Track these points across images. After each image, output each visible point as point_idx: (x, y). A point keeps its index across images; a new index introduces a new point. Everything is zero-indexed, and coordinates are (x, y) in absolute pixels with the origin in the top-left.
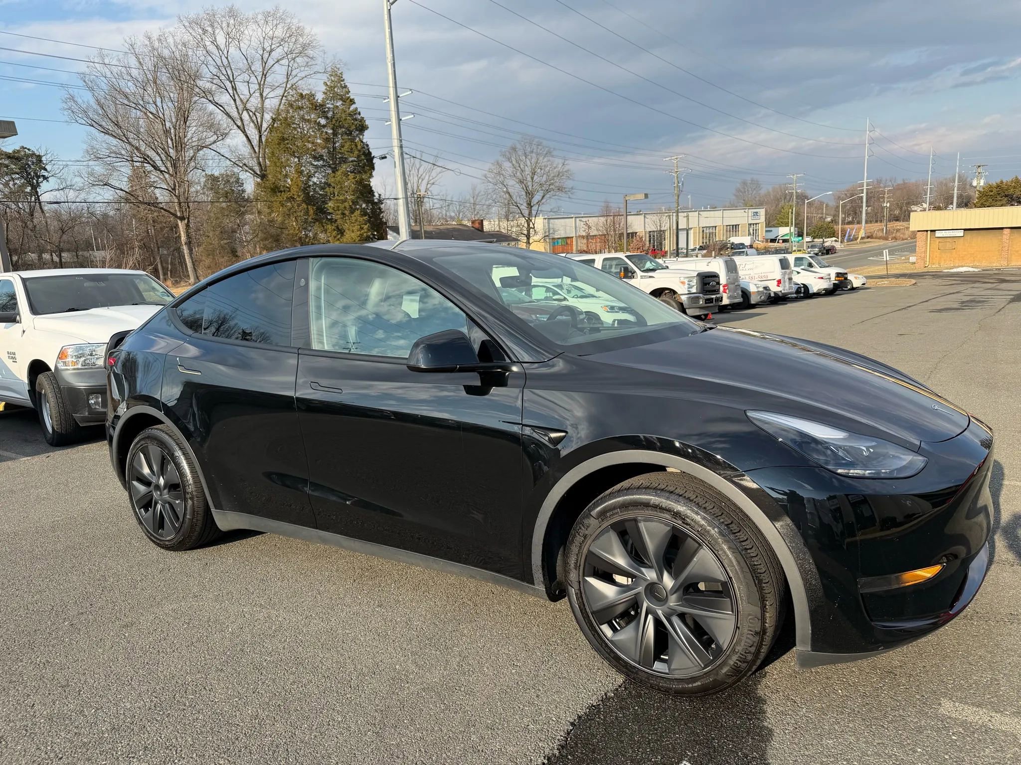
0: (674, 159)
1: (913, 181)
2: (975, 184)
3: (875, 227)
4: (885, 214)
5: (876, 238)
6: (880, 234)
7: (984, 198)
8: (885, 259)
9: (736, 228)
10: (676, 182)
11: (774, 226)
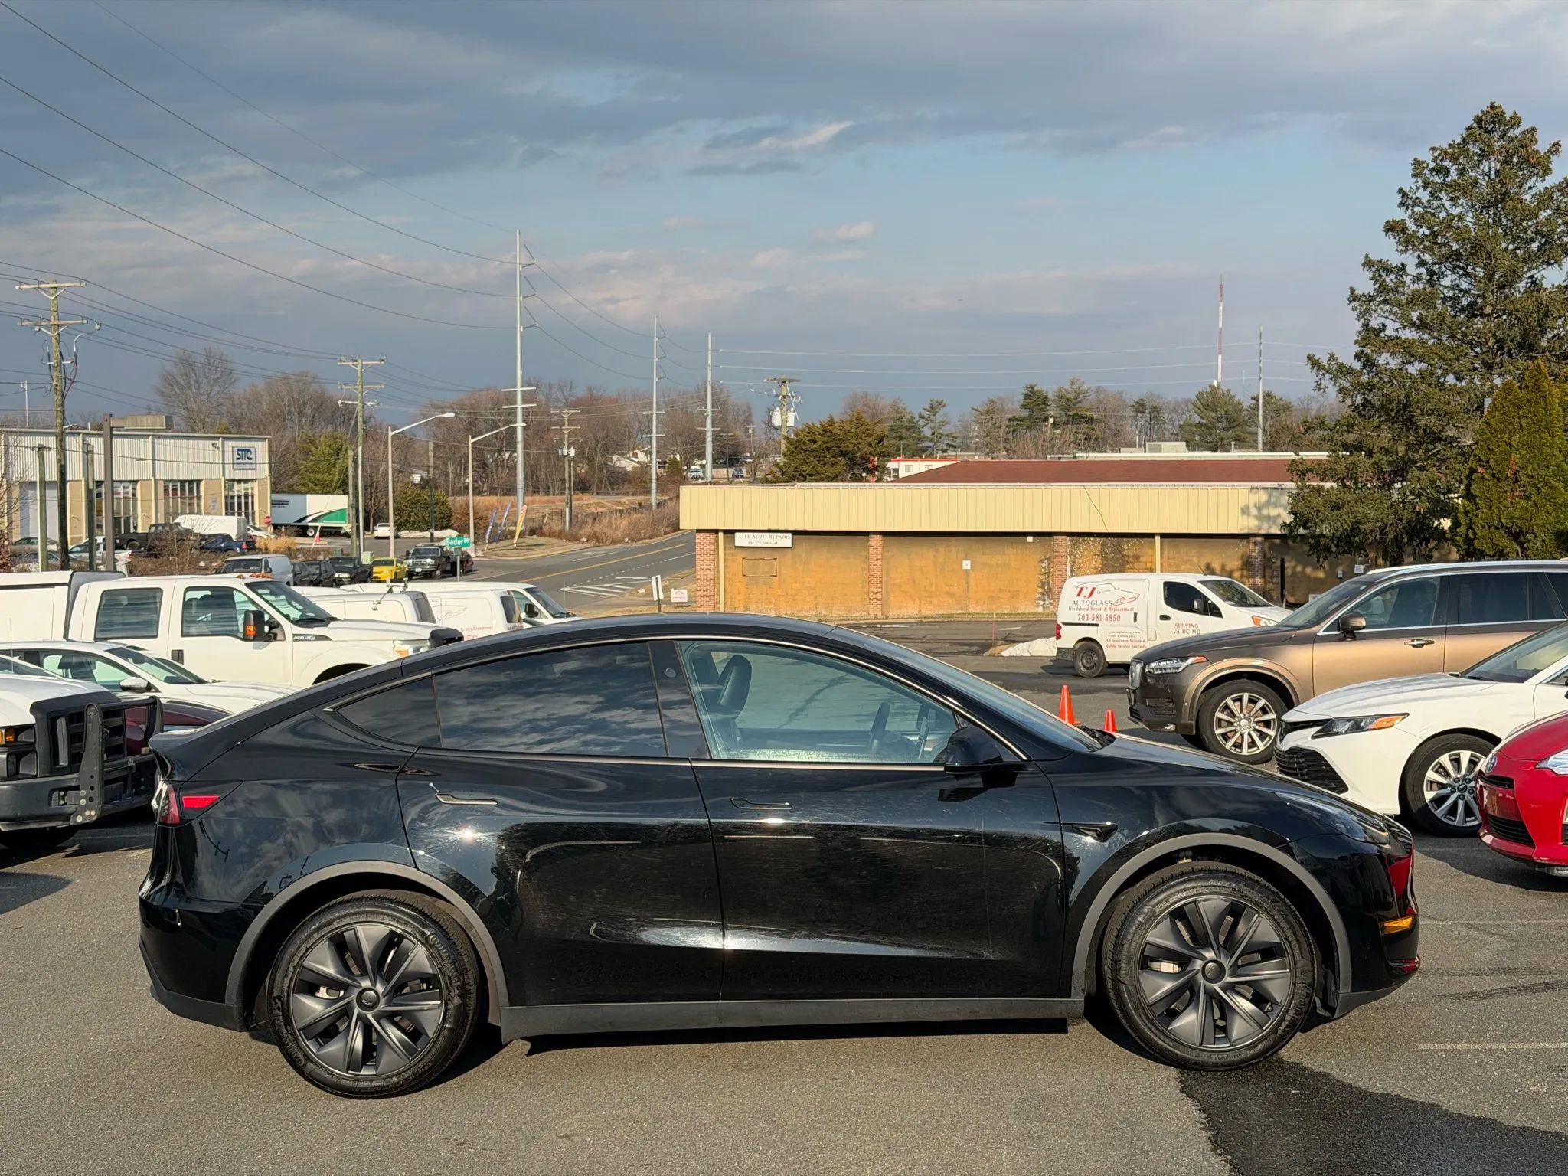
0: (45, 290)
1: (611, 393)
2: (777, 421)
3: (546, 505)
4: (567, 475)
5: (551, 535)
6: (556, 526)
7: (800, 456)
8: (656, 599)
9: (191, 491)
10: (55, 354)
11: (291, 490)
